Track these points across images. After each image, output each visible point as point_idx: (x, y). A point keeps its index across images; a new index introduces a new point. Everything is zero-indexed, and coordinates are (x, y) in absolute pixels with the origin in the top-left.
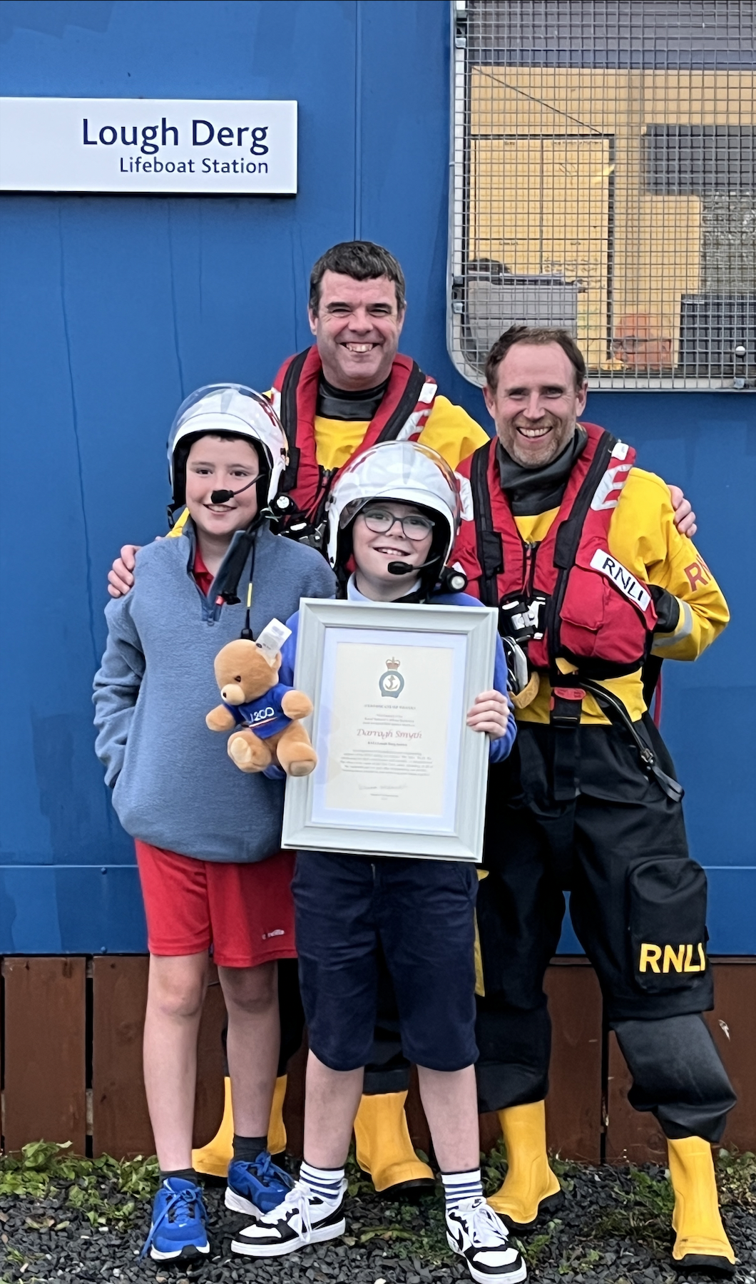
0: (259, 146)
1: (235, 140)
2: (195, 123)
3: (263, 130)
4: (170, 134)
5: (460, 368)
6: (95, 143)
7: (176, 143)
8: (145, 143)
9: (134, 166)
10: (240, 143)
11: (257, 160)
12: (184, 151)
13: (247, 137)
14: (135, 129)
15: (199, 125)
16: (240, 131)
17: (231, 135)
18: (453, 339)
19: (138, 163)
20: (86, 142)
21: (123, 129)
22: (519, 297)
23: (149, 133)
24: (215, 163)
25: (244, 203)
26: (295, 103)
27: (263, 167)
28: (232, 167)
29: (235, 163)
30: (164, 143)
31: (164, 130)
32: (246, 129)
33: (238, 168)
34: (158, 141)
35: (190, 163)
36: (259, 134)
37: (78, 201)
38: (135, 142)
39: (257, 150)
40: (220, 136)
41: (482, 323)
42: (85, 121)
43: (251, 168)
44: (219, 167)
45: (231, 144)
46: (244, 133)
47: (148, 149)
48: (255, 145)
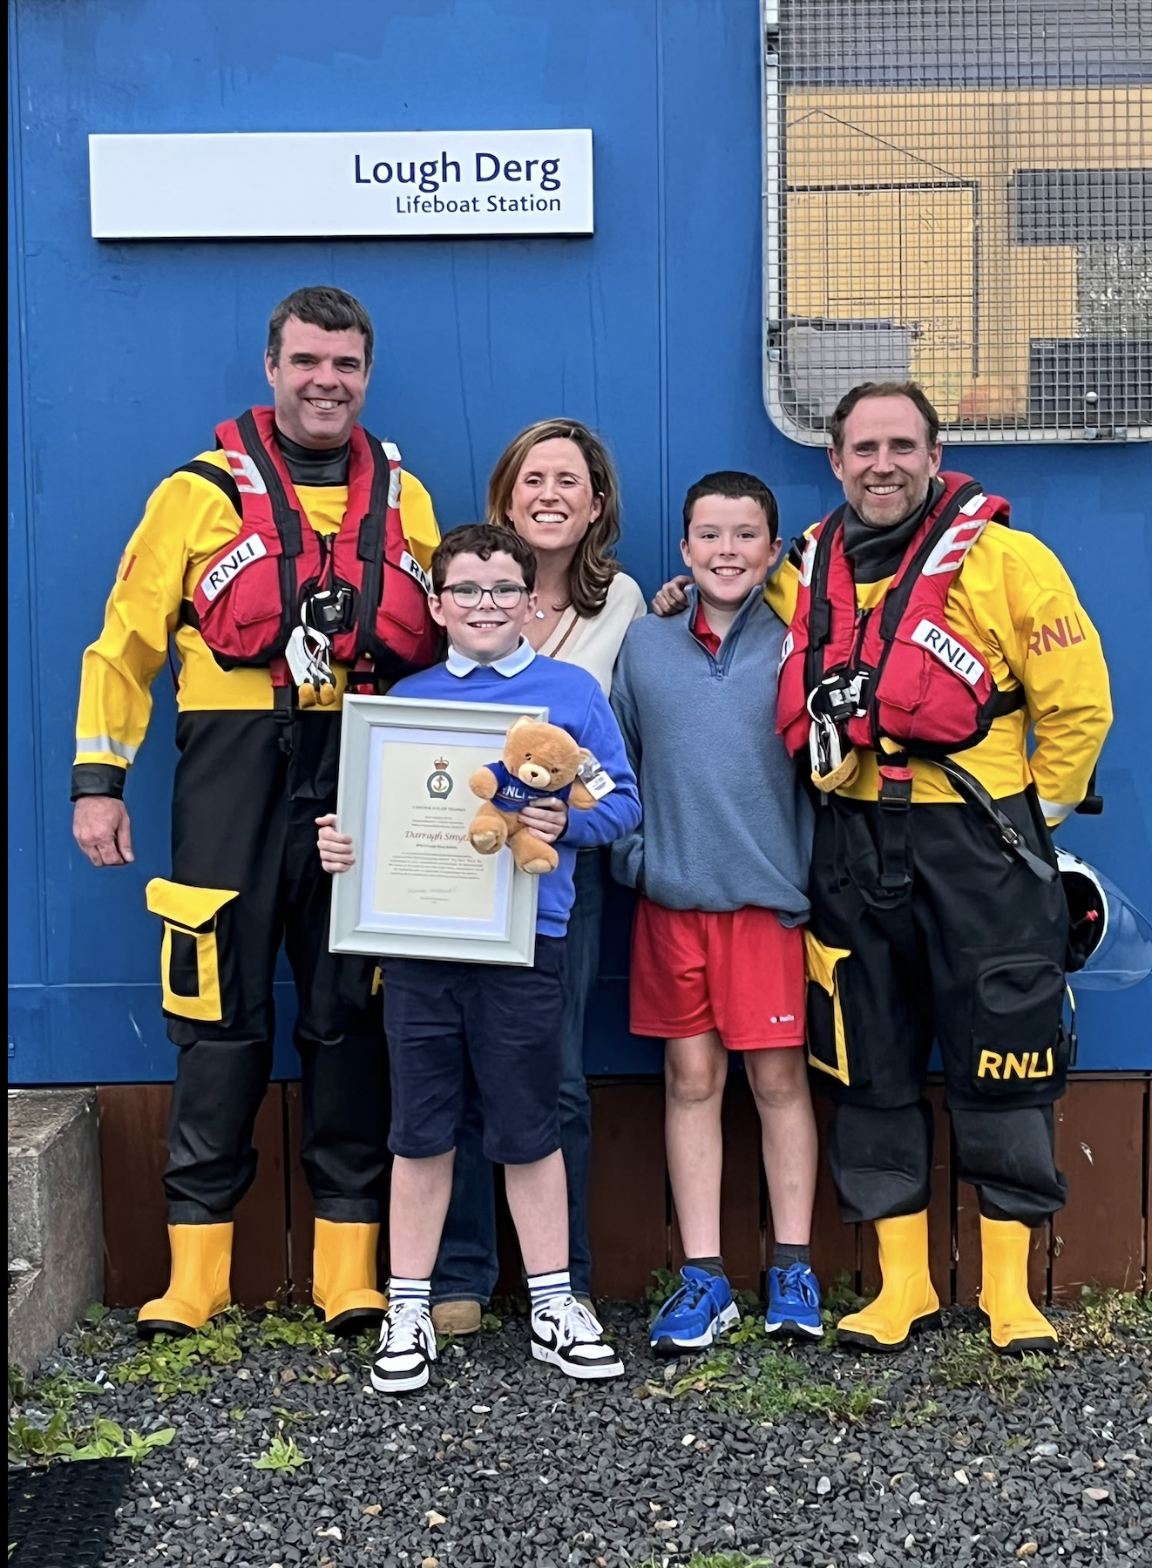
0: (550, 180)
1: (523, 174)
2: (479, 156)
3: (554, 163)
4: (451, 170)
5: (778, 423)
6: (369, 181)
7: (458, 179)
8: (424, 181)
9: (413, 206)
10: (529, 178)
11: (548, 196)
12: (467, 188)
13: (537, 171)
14: (412, 165)
15: (482, 159)
16: (529, 164)
17: (519, 169)
18: (770, 390)
19: (416, 202)
20: (358, 180)
21: (399, 165)
22: (843, 342)
23: (428, 169)
24: (502, 201)
25: (536, 244)
26: (589, 132)
27: (555, 204)
28: (520, 204)
29: (523, 200)
30: (445, 179)
31: (445, 165)
32: (536, 162)
33: (528, 205)
34: (437, 177)
35: (474, 201)
36: (550, 167)
37: (352, 247)
38: (412, 179)
39: (548, 184)
40: (507, 170)
41: (802, 373)
42: (357, 158)
43: (542, 205)
44: (506, 206)
45: (519, 179)
46: (533, 167)
47: (426, 186)
48: (545, 179)
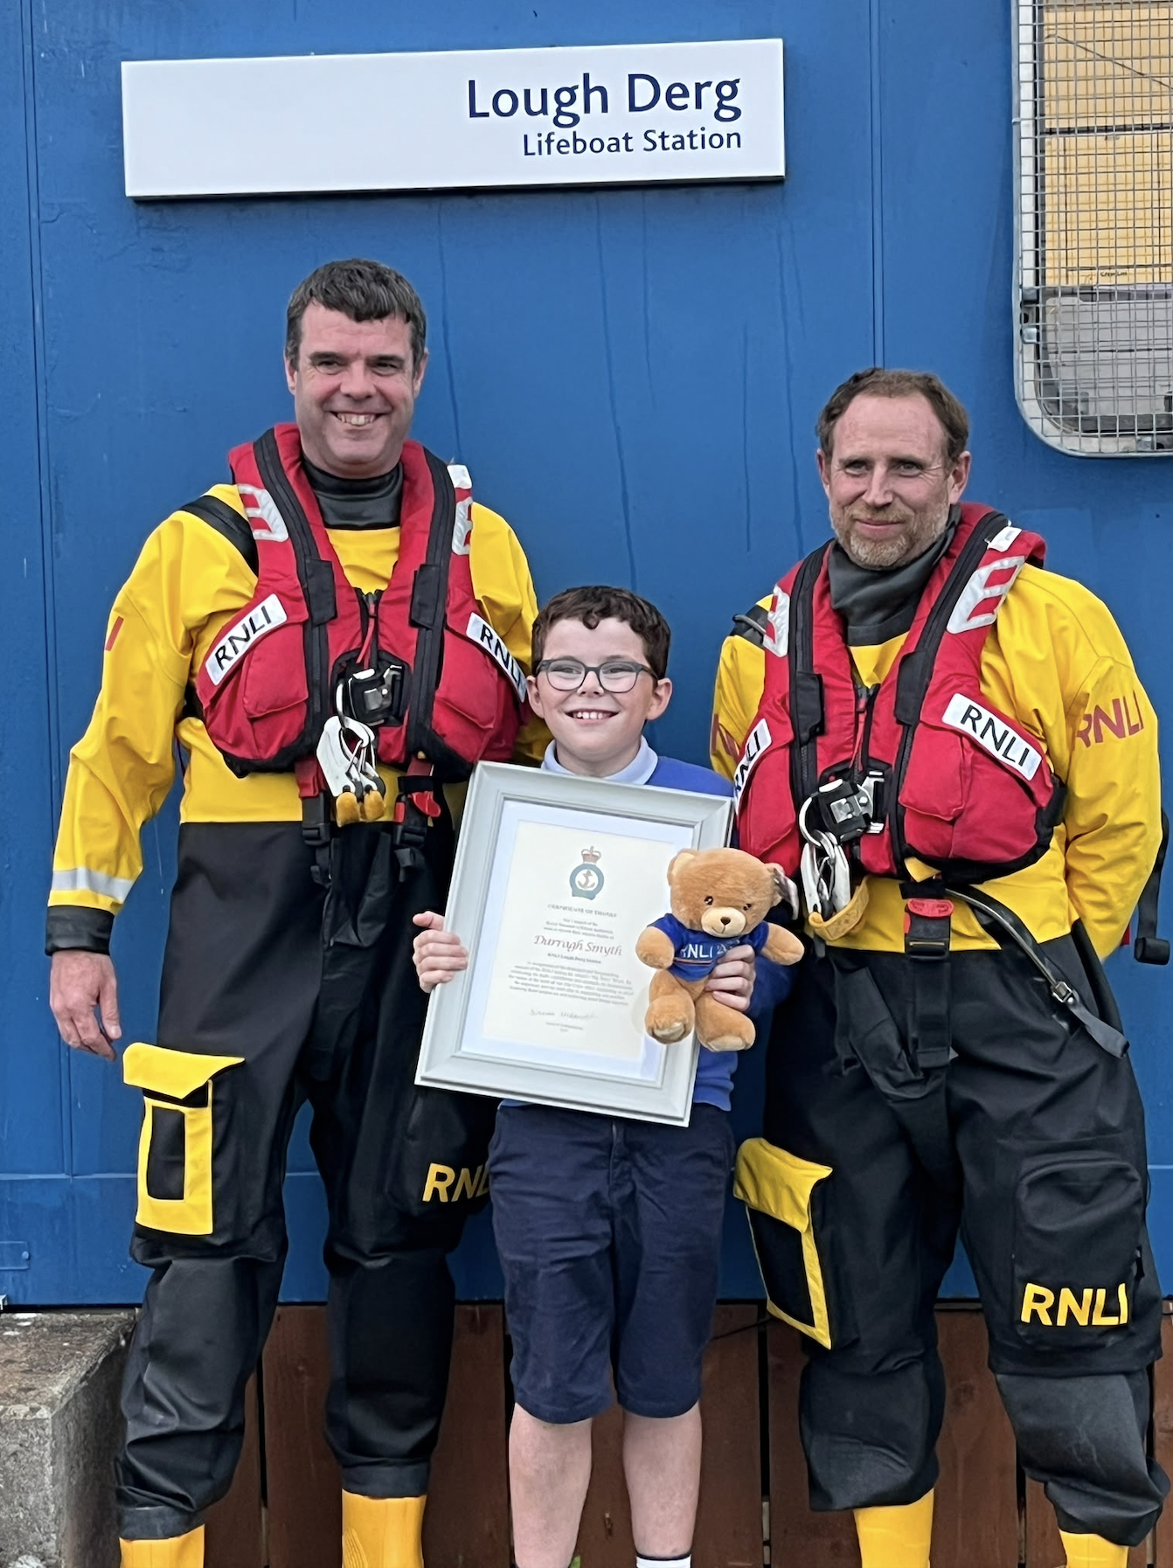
0: (726, 107)
1: (691, 101)
2: (632, 78)
3: (733, 84)
4: (596, 97)
5: (1035, 426)
6: (486, 115)
7: (605, 109)
8: (559, 112)
9: (544, 146)
10: (698, 105)
11: (724, 129)
12: (618, 121)
13: (709, 96)
14: (544, 92)
15: (638, 82)
16: (699, 87)
17: (685, 94)
18: (1024, 381)
19: (549, 141)
20: (473, 114)
21: (527, 93)
22: (1123, 316)
23: (565, 97)
24: (663, 137)
25: (708, 193)
26: (779, 42)
27: (734, 139)
28: (687, 141)
29: (691, 136)
30: (587, 110)
31: (587, 92)
32: (708, 84)
33: (697, 141)
34: (578, 108)
35: (627, 138)
36: (726, 91)
37: (465, 202)
38: (544, 110)
39: (724, 113)
40: (669, 96)
41: (1067, 358)
42: (472, 83)
43: (716, 141)
44: (668, 142)
45: (685, 107)
46: (704, 91)
47: (563, 120)
48: (721, 106)
